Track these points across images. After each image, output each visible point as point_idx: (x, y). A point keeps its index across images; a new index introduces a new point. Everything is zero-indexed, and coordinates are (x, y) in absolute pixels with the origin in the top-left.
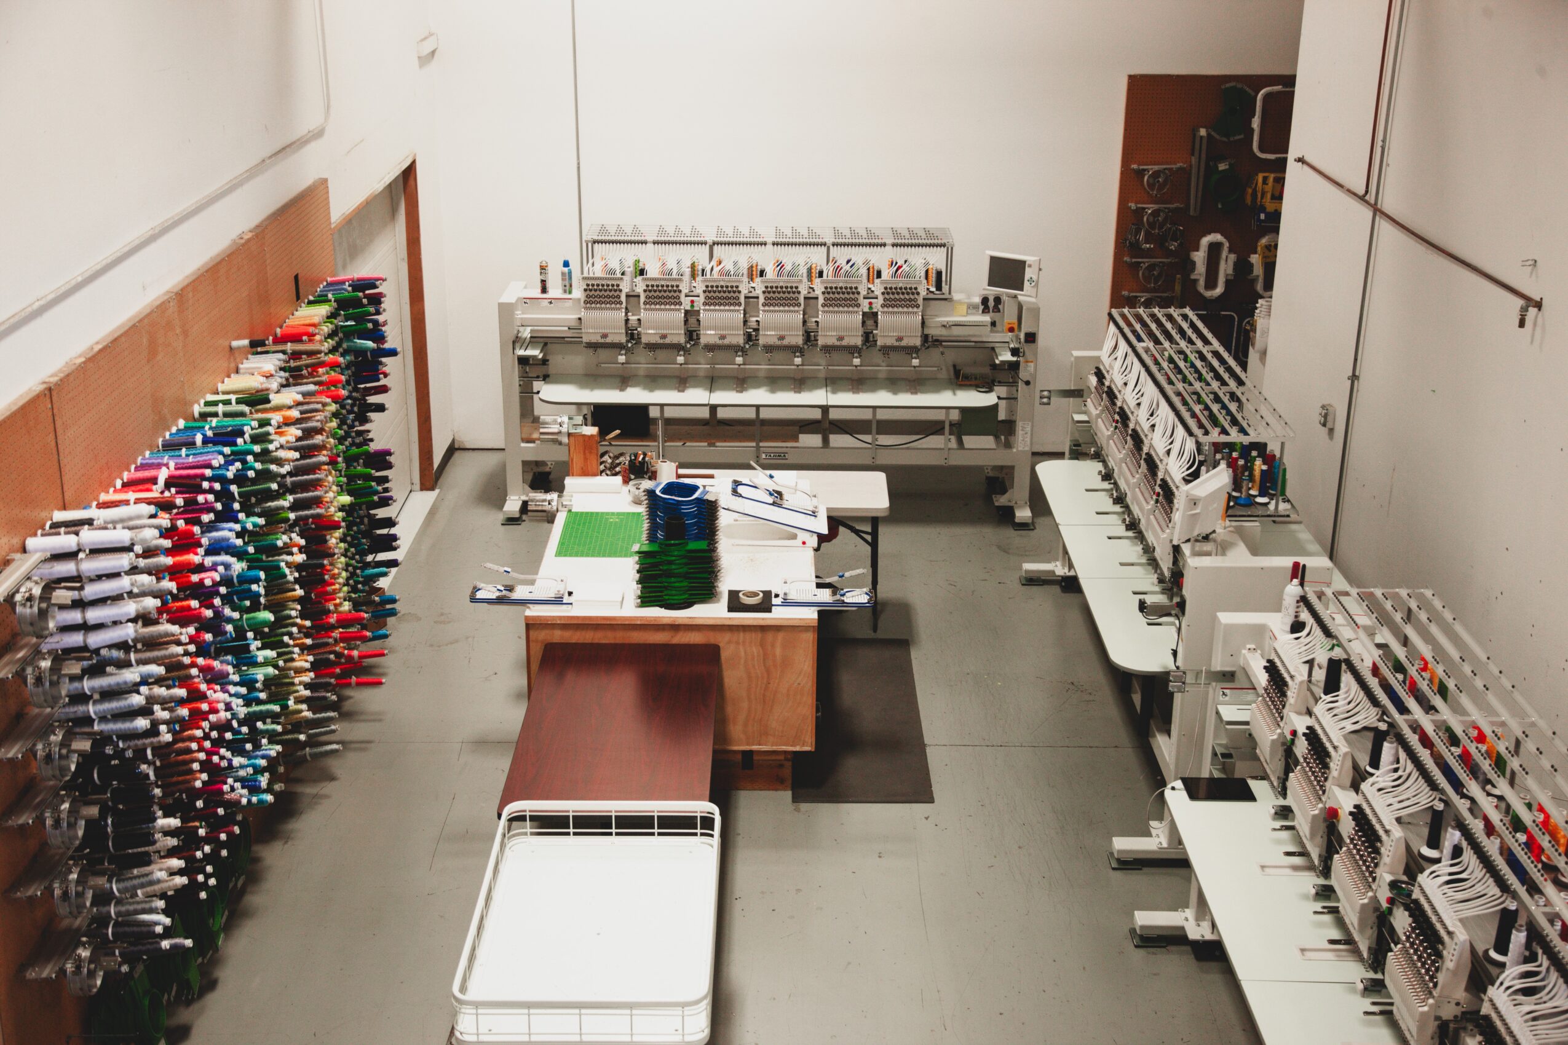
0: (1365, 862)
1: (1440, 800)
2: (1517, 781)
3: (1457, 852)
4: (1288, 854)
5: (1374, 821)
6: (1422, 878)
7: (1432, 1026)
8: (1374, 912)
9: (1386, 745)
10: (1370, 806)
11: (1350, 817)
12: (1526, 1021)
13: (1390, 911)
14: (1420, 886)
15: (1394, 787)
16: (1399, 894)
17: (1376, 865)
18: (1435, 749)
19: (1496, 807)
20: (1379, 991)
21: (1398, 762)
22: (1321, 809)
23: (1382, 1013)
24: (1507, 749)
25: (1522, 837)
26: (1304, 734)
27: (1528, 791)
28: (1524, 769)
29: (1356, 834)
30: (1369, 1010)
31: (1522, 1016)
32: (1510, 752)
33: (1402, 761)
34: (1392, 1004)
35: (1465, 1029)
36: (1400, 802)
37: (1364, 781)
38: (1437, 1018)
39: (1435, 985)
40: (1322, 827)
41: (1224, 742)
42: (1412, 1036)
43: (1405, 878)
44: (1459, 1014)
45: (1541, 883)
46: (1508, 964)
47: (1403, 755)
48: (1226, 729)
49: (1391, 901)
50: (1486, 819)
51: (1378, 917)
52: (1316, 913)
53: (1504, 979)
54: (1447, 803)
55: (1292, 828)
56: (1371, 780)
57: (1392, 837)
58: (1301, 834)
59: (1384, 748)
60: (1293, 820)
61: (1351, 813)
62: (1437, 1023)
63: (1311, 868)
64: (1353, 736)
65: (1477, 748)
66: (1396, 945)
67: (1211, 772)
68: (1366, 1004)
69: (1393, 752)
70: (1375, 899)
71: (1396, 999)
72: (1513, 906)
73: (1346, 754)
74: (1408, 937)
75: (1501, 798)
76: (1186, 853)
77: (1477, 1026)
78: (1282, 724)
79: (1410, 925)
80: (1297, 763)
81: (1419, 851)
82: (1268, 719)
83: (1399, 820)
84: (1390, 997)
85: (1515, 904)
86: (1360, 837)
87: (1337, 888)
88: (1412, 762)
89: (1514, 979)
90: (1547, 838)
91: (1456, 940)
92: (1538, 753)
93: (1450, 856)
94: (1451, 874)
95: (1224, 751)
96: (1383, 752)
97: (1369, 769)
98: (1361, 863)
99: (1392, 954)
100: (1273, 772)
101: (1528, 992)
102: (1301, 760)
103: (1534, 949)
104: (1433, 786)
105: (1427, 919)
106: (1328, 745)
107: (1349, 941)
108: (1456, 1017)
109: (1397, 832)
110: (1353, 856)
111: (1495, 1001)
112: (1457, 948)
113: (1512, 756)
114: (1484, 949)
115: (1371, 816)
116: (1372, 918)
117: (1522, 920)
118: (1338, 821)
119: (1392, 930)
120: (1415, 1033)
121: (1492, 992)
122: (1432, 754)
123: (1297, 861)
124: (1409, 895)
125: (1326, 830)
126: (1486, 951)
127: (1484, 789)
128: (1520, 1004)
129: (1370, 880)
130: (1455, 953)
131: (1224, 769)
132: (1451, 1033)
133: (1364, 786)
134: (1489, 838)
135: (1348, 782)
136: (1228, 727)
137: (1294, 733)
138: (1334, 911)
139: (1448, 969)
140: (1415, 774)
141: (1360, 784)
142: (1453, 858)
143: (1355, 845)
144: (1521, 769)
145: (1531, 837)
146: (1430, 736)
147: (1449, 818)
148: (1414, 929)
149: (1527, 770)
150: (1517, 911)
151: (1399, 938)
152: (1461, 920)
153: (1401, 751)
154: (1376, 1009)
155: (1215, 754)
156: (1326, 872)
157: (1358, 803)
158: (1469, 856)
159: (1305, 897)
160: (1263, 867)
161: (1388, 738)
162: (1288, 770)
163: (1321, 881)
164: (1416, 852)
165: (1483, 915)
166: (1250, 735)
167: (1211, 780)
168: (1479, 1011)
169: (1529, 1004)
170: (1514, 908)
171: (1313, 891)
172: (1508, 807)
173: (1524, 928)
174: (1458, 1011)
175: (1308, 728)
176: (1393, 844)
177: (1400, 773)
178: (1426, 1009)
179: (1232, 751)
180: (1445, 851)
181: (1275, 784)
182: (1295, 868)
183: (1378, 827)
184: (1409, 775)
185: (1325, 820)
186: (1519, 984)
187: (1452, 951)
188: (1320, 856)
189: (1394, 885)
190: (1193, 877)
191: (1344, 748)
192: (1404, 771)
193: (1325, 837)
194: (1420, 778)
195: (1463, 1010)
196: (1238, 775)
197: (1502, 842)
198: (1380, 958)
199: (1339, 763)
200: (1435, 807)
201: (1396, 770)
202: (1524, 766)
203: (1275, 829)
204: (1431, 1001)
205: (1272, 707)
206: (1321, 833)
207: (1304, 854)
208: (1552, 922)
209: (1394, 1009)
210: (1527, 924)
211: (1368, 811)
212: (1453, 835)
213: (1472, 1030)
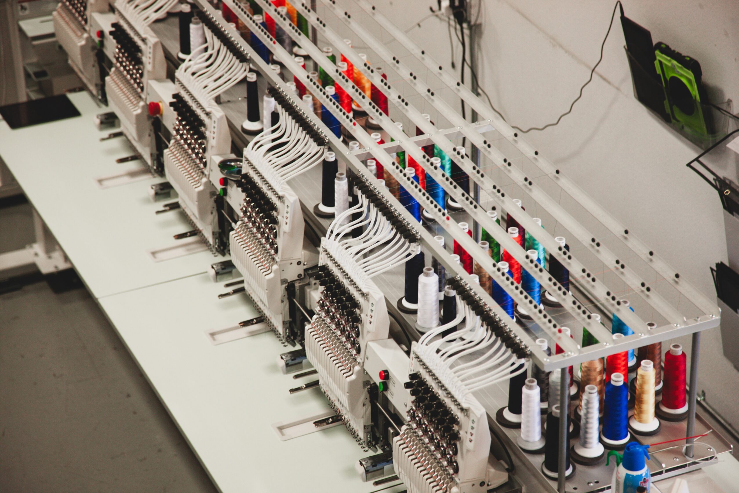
0: (193, 149)
1: (251, 70)
2: (319, 36)
3: (275, 118)
4: (122, 161)
5: (194, 107)
6: (247, 152)
7: (280, 290)
8: (211, 197)
9: (192, 26)
10: (188, 92)
11: (172, 108)
12: (357, 261)
13: (225, 191)
14: (247, 160)
15: (208, 67)
16: (230, 173)
17: (204, 150)
18: (240, 22)
19: (304, 66)
20: (231, 272)
21: (206, 41)
22: (143, 107)
23: (235, 292)
24: (303, 5)
25: (331, 90)
26: (111, 33)
27: (329, 44)
28: (321, 22)
29: (180, 123)
30: (223, 293)
31: (353, 257)
32: (306, 8)
33: (209, 39)
34: (242, 282)
35: (309, 284)
36: (216, 80)
37: (177, 68)
38: (283, 281)
39: (276, 251)
40: (148, 125)
41: (34, 60)
42: (265, 305)
43: (233, 156)
44: (302, 272)
45: (352, 129)
46: (336, 214)
47: (209, 34)
48: (34, 46)
49: (224, 182)
50: (297, 82)
51: (216, 201)
52: (158, 212)
53: (334, 227)
54: (259, 74)
55: (120, 134)
56: (183, 66)
57: (214, 118)
58: (130, 138)
59: (192, 31)
60: (119, 126)
61: (171, 104)
62: (284, 286)
63: (147, 170)
64: (160, 25)
65: (276, 10)
66: (236, 222)
67: (28, 96)
68: (221, 287)
69: (200, 32)
70: (209, 183)
71: (246, 276)
72: (331, 157)
73: (155, 45)
74: (245, 212)
75: (307, 58)
76: (19, 187)
77: (318, 277)
78: (87, 28)
79: (245, 200)
80: (111, 65)
81: (242, 127)
82: (72, 25)
83: (218, 100)
84: (240, 275)
85: (334, 154)
86: (184, 126)
87: (173, 183)
88: (218, 38)
89: (341, 225)
90: (351, 83)
91: (287, 203)
92: (346, 17)
93: (270, 124)
94: (273, 140)
95: (36, 70)
96: (192, 35)
97: (181, 55)
98: (190, 151)
99: (234, 232)
100: (89, 80)
101: (356, 233)
102: (114, 61)
103: (355, 193)
104: (242, 58)
105: (259, 191)
106: (136, 39)
107: (195, 232)
108: (300, 275)
109: (218, 112)
110: (181, 146)
111: (329, 250)
112: (289, 210)
113: (309, 11)
114: (314, 205)
115: (191, 103)
116: (211, 203)
117: (342, 169)
118: (161, 115)
119: (231, 211)
120: (266, 302)
121: (325, 242)
122: (238, 27)
123: (133, 165)
124: (239, 172)
125: (152, 128)
126: (316, 207)
127: (291, 53)
128: (350, 247)
129: (202, 166)
130: (288, 215)
131: (41, 89)
132: (297, 292)
133: (179, 73)
134: (301, 98)
135: (163, 73)
136: (36, 43)
137: (101, 34)
138: (175, 206)
139: (285, 232)
140: (224, 49)
141: (174, 72)
142: (273, 125)
143: (181, 135)
144: (318, 22)
145: (339, 89)
146: (231, 8)
147: (263, 88)
148: (248, 203)
149: (324, 22)
150: (336, 161)
151: (238, 216)
152: (289, 183)
153: (206, 28)
154: (230, 289)
155: (28, 76)
156: (160, 170)
157: (175, 92)
158: (285, 118)
159: (147, 201)
160: (100, 181)
161: (193, 19)
162: (103, 74)
163: (158, 180)
164: (240, 129)
165: (307, 171)
166: (61, 47)
167: (30, 103)
168: (318, 265)
169: (357, 243)
170: (333, 159)
171: (152, 192)
172: (316, 65)
173: (344, 176)
174: (300, 270)
175: (113, 25)
176: (216, 125)
177: (210, 52)
178: (272, 275)
179: (45, 68)
180: (265, 121)
181: (95, 92)
182: (133, 174)
183: (199, 112)
184: (219, 51)
185: (149, 118)
186: (348, 228)
187: (285, 215)
188: (152, 155)
189: (224, 165)
190: (34, 212)
191: (152, 39)
192: (213, 49)
193: (153, 135)
194: (229, 52)
195: (305, 267)
196: (57, 92)
197: (314, 99)
198: (225, 239)
199: (151, 55)
200: (248, 79)
201: (206, 49)
202: (320, 19)
203: (103, 139)
204: (275, 267)
205: (74, 11)
206: (147, 132)
207: (136, 157)
208: (365, 163)
209: (245, 285)
210: (347, 171)
211: (187, 98)
212: (269, 102)
213: (315, 284)
